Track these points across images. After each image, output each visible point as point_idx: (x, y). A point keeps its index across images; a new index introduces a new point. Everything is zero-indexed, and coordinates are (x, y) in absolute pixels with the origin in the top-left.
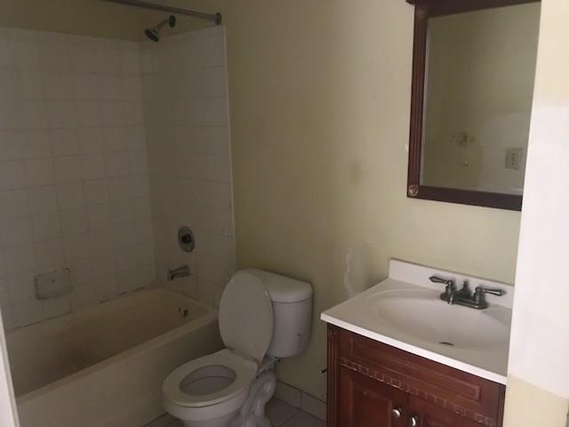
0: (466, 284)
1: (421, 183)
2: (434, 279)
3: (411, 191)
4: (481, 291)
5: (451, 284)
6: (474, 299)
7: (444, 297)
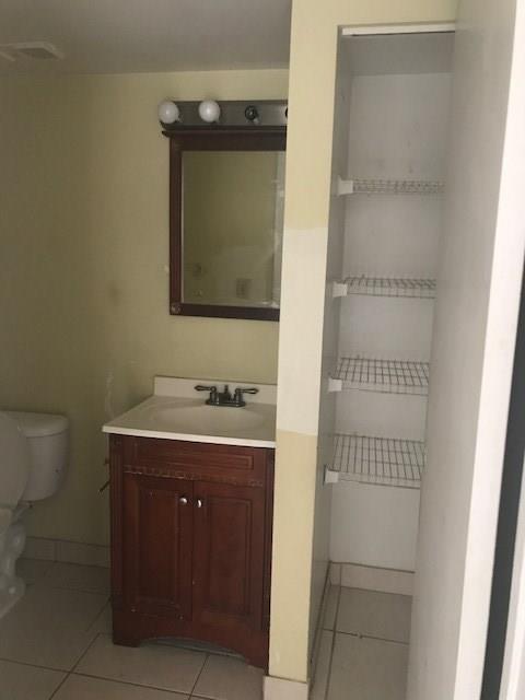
0: (226, 388)
1: (183, 301)
2: (199, 388)
3: (174, 309)
4: (239, 392)
5: (213, 390)
6: (235, 399)
7: (209, 402)
